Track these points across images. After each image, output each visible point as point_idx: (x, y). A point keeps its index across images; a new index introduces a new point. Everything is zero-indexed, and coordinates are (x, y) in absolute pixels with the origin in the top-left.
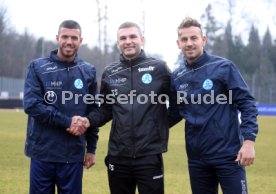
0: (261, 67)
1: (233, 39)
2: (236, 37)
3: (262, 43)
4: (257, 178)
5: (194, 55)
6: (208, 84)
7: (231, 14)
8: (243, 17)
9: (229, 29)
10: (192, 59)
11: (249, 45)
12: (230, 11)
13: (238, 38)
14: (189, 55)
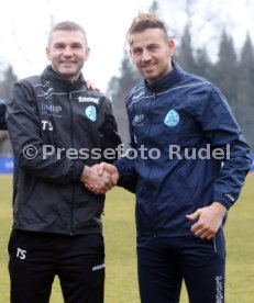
0: (239, 97)
1: (195, 54)
2: (199, 51)
3: (239, 59)
4: (240, 268)
5: (155, 74)
6: (172, 118)
7: (190, 14)
8: (209, 20)
9: (187, 38)
10: (152, 79)
11: (219, 63)
12: (187, 10)
13: (202, 52)
14: (147, 75)
